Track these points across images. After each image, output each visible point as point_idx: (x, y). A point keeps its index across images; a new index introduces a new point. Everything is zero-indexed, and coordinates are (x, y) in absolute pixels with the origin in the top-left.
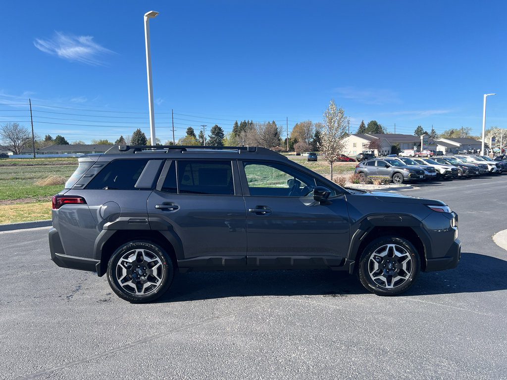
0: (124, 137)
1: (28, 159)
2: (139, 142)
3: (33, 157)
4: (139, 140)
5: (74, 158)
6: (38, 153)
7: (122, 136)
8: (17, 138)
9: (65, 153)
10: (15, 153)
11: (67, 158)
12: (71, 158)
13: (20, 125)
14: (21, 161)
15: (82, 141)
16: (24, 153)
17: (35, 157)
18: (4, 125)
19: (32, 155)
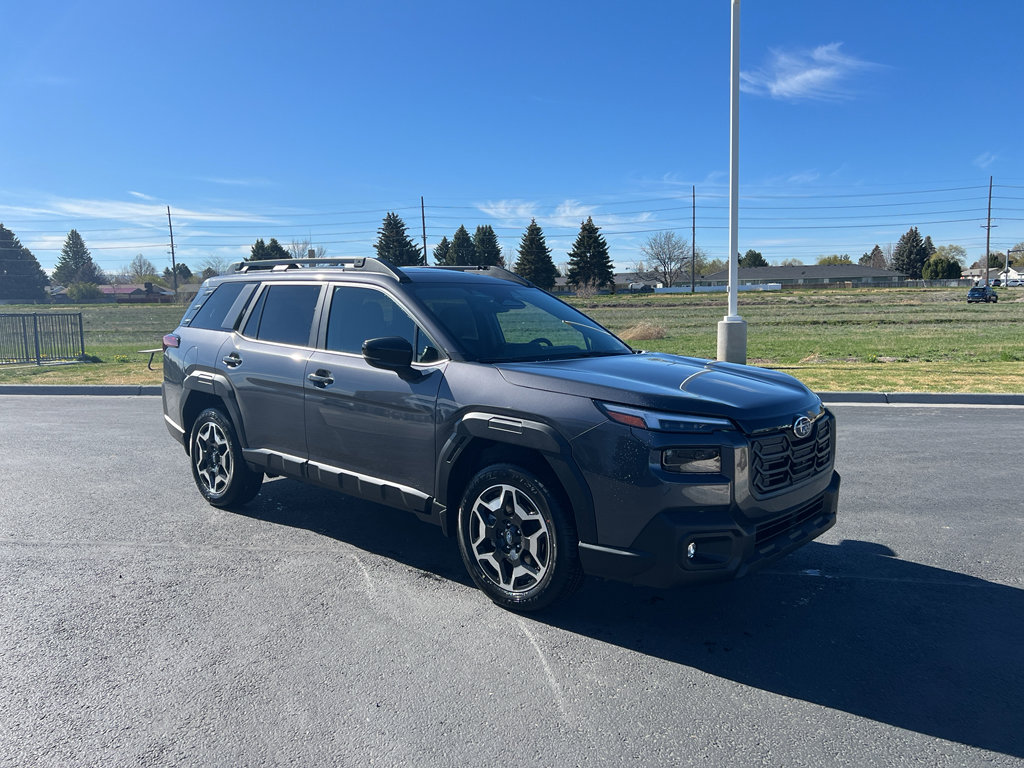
0: (881, 248)
1: (682, 295)
2: (912, 257)
3: (691, 291)
4: (911, 253)
5: (758, 292)
6: (701, 284)
7: (877, 247)
8: (669, 258)
9: (748, 284)
10: (665, 285)
11: (747, 292)
12: (754, 292)
13: (676, 235)
14: (667, 298)
15: (798, 259)
16: (679, 285)
17: (693, 290)
18: (652, 236)
19: (689, 290)
